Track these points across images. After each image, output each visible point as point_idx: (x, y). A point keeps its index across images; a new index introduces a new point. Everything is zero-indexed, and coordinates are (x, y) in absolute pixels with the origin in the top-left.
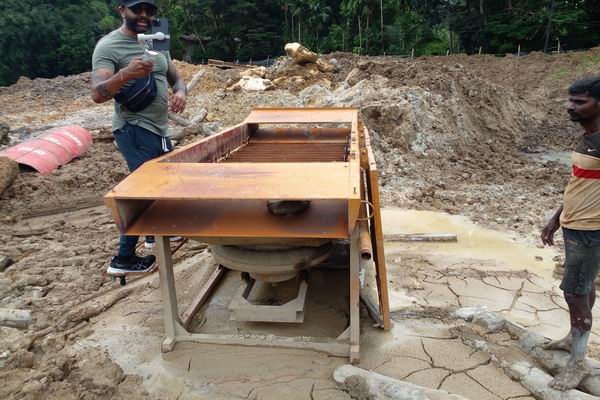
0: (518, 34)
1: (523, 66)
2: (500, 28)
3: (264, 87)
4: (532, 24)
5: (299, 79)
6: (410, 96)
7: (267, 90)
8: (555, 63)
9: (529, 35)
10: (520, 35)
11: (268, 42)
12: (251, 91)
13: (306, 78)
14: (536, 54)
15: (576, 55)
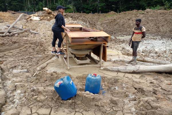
0: (90, 8)
1: (93, 16)
2: (86, 6)
3: (39, 19)
4: (93, 6)
5: (49, 18)
6: (79, 23)
7: (40, 20)
8: (101, 16)
9: (93, 9)
10: (91, 9)
11: (19, 6)
12: (35, 20)
13: (50, 17)
14: (96, 14)
15: (105, 14)
